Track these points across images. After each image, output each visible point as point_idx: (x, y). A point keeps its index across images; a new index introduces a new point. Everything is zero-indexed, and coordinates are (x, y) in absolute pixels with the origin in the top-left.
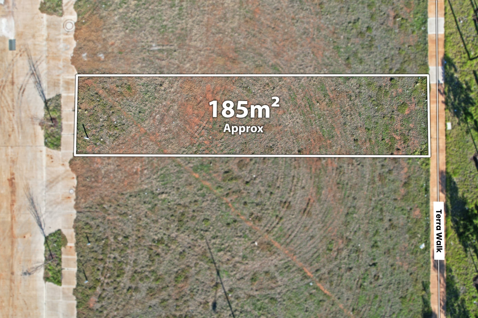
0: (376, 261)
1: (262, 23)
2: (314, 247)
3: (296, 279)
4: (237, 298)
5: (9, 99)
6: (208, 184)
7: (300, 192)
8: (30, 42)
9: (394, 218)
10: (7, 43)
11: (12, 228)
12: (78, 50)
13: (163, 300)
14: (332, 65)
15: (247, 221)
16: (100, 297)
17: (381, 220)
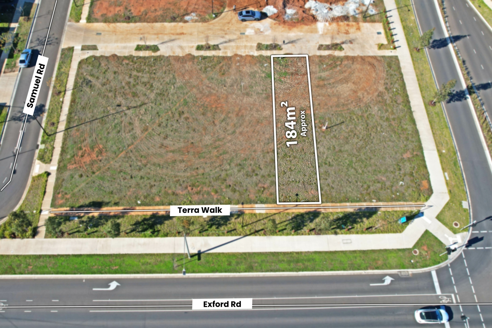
0: (133, 178)
1: (256, 127)
2: (143, 150)
3: (128, 142)
4: (121, 117)
5: (219, 33)
6: (178, 105)
7: (172, 143)
8: (244, 40)
9: (155, 187)
10: (243, 32)
11: (161, 34)
12: (241, 56)
13: (124, 88)
14: (236, 157)
15: (159, 121)
16: (127, 64)
17: (155, 181)
